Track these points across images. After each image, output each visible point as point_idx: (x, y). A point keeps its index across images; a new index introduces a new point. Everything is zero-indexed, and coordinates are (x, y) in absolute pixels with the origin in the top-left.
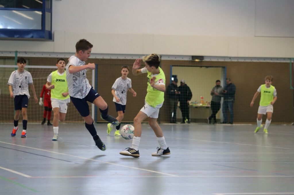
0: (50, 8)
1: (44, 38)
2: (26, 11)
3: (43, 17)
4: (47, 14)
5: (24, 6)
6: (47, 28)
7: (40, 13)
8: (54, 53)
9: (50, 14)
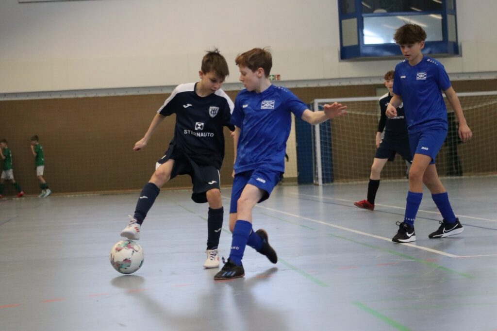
0: (453, 8)
1: (447, 52)
2: (417, 15)
3: (444, 22)
4: (450, 18)
5: (413, 8)
6: (451, 38)
7: (439, 17)
8: (463, 74)
9: (453, 17)
